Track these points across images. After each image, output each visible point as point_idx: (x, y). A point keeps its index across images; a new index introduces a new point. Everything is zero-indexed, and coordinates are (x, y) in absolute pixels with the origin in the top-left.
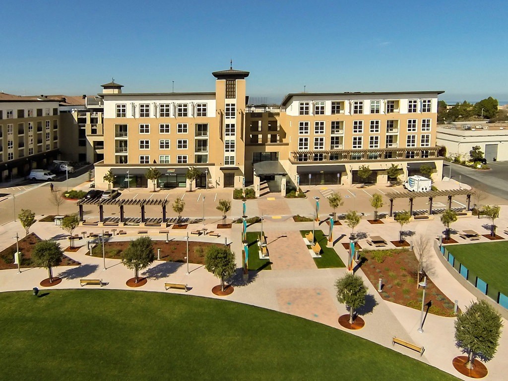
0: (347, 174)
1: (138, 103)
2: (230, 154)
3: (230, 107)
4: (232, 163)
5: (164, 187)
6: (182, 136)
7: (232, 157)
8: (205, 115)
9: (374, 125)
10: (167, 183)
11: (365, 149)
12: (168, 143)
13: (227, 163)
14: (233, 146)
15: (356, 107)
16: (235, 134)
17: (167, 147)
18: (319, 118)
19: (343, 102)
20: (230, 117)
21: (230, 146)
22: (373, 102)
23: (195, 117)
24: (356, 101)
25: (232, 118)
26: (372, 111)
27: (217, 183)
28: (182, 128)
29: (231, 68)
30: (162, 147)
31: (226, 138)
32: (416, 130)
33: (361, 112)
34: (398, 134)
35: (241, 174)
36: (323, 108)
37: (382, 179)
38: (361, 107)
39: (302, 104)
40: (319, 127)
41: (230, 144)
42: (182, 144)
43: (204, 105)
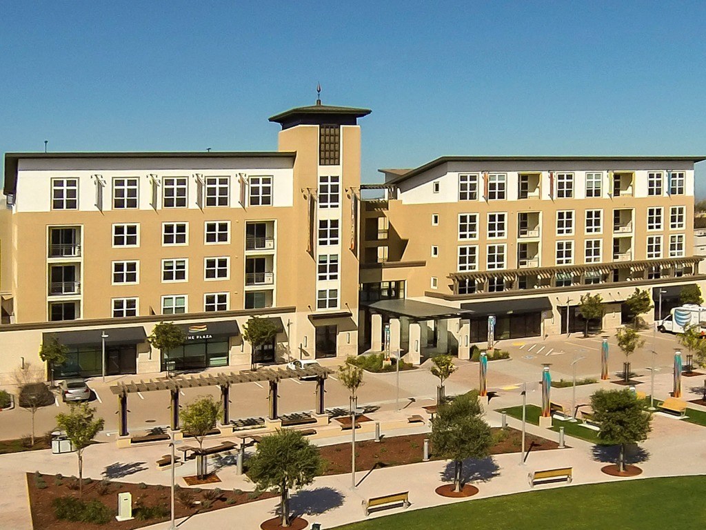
0: (552, 316)
1: (108, 175)
2: (328, 285)
3: (329, 183)
4: (333, 303)
5: (177, 369)
6: (216, 250)
7: (333, 292)
8: (267, 201)
9: (593, 219)
10: (184, 358)
11: (578, 264)
12: (183, 267)
13: (322, 304)
14: (334, 268)
15: (561, 185)
16: (340, 242)
17: (181, 275)
18: (496, 206)
19: (538, 176)
20: (329, 204)
21: (328, 268)
22: (589, 176)
23: (246, 206)
24: (561, 173)
25: (331, 206)
26: (589, 193)
27: (302, 350)
28: (216, 233)
29: (319, 101)
30: (168, 276)
31: (320, 250)
32: (662, 227)
33: (569, 194)
34: (632, 235)
35: (351, 327)
36: (502, 186)
37: (612, 322)
38: (570, 185)
39: (464, 178)
40: (496, 223)
41: (328, 263)
42: (216, 268)
43: (267, 181)
